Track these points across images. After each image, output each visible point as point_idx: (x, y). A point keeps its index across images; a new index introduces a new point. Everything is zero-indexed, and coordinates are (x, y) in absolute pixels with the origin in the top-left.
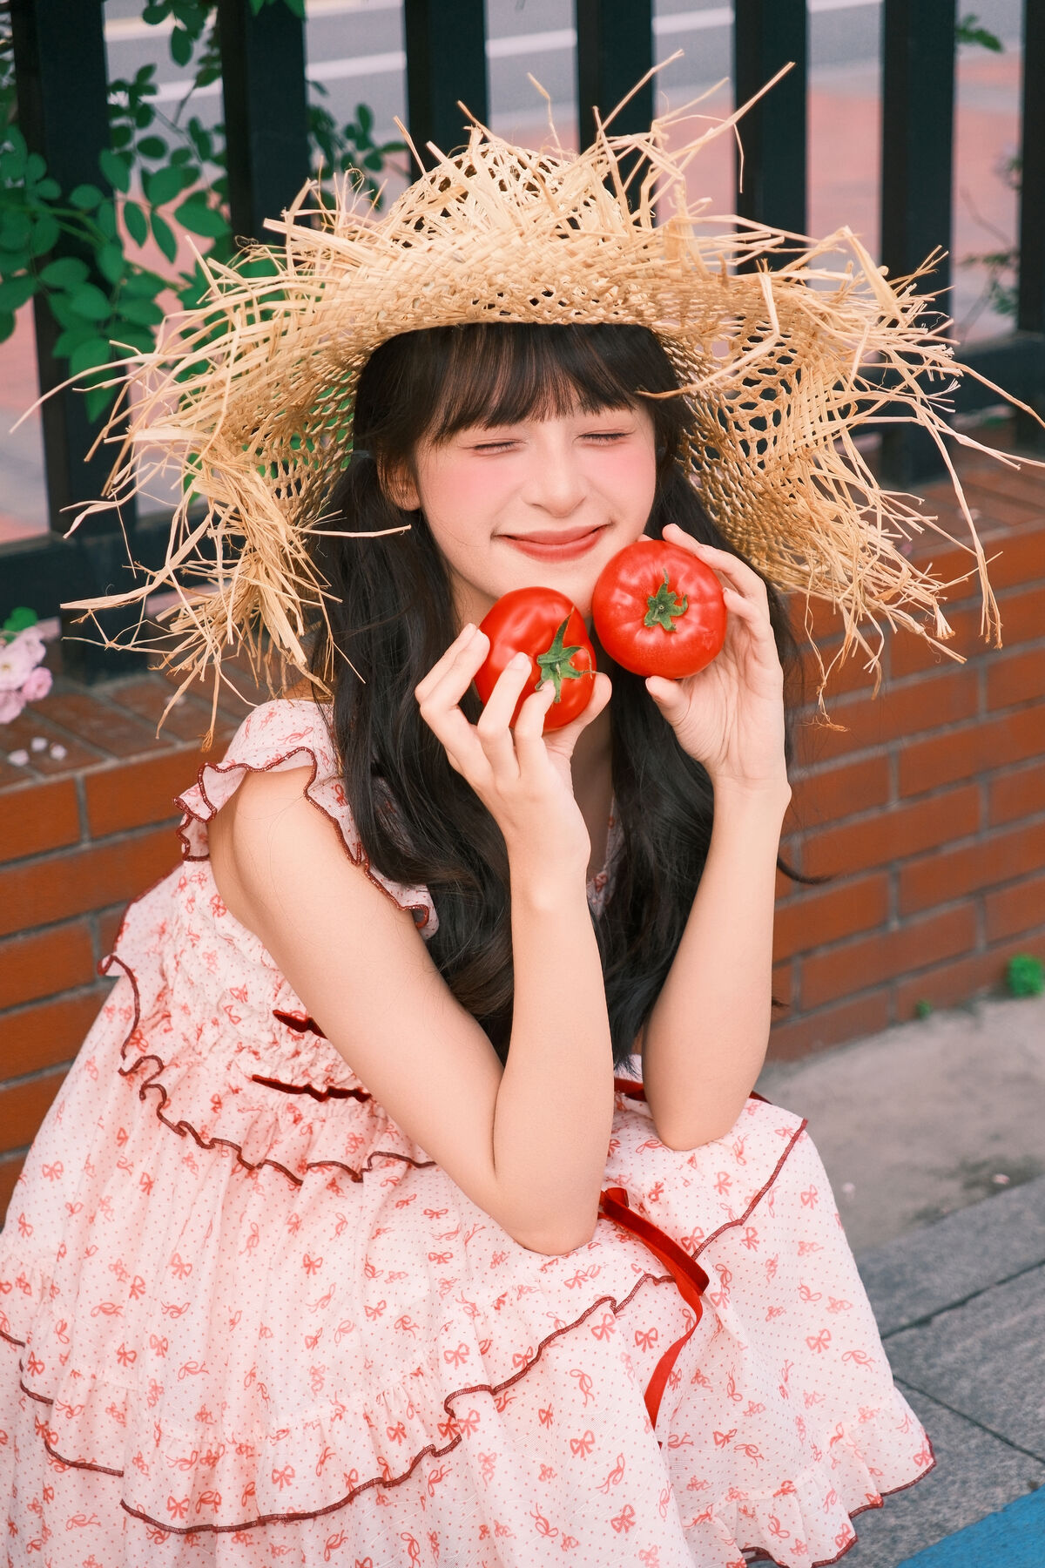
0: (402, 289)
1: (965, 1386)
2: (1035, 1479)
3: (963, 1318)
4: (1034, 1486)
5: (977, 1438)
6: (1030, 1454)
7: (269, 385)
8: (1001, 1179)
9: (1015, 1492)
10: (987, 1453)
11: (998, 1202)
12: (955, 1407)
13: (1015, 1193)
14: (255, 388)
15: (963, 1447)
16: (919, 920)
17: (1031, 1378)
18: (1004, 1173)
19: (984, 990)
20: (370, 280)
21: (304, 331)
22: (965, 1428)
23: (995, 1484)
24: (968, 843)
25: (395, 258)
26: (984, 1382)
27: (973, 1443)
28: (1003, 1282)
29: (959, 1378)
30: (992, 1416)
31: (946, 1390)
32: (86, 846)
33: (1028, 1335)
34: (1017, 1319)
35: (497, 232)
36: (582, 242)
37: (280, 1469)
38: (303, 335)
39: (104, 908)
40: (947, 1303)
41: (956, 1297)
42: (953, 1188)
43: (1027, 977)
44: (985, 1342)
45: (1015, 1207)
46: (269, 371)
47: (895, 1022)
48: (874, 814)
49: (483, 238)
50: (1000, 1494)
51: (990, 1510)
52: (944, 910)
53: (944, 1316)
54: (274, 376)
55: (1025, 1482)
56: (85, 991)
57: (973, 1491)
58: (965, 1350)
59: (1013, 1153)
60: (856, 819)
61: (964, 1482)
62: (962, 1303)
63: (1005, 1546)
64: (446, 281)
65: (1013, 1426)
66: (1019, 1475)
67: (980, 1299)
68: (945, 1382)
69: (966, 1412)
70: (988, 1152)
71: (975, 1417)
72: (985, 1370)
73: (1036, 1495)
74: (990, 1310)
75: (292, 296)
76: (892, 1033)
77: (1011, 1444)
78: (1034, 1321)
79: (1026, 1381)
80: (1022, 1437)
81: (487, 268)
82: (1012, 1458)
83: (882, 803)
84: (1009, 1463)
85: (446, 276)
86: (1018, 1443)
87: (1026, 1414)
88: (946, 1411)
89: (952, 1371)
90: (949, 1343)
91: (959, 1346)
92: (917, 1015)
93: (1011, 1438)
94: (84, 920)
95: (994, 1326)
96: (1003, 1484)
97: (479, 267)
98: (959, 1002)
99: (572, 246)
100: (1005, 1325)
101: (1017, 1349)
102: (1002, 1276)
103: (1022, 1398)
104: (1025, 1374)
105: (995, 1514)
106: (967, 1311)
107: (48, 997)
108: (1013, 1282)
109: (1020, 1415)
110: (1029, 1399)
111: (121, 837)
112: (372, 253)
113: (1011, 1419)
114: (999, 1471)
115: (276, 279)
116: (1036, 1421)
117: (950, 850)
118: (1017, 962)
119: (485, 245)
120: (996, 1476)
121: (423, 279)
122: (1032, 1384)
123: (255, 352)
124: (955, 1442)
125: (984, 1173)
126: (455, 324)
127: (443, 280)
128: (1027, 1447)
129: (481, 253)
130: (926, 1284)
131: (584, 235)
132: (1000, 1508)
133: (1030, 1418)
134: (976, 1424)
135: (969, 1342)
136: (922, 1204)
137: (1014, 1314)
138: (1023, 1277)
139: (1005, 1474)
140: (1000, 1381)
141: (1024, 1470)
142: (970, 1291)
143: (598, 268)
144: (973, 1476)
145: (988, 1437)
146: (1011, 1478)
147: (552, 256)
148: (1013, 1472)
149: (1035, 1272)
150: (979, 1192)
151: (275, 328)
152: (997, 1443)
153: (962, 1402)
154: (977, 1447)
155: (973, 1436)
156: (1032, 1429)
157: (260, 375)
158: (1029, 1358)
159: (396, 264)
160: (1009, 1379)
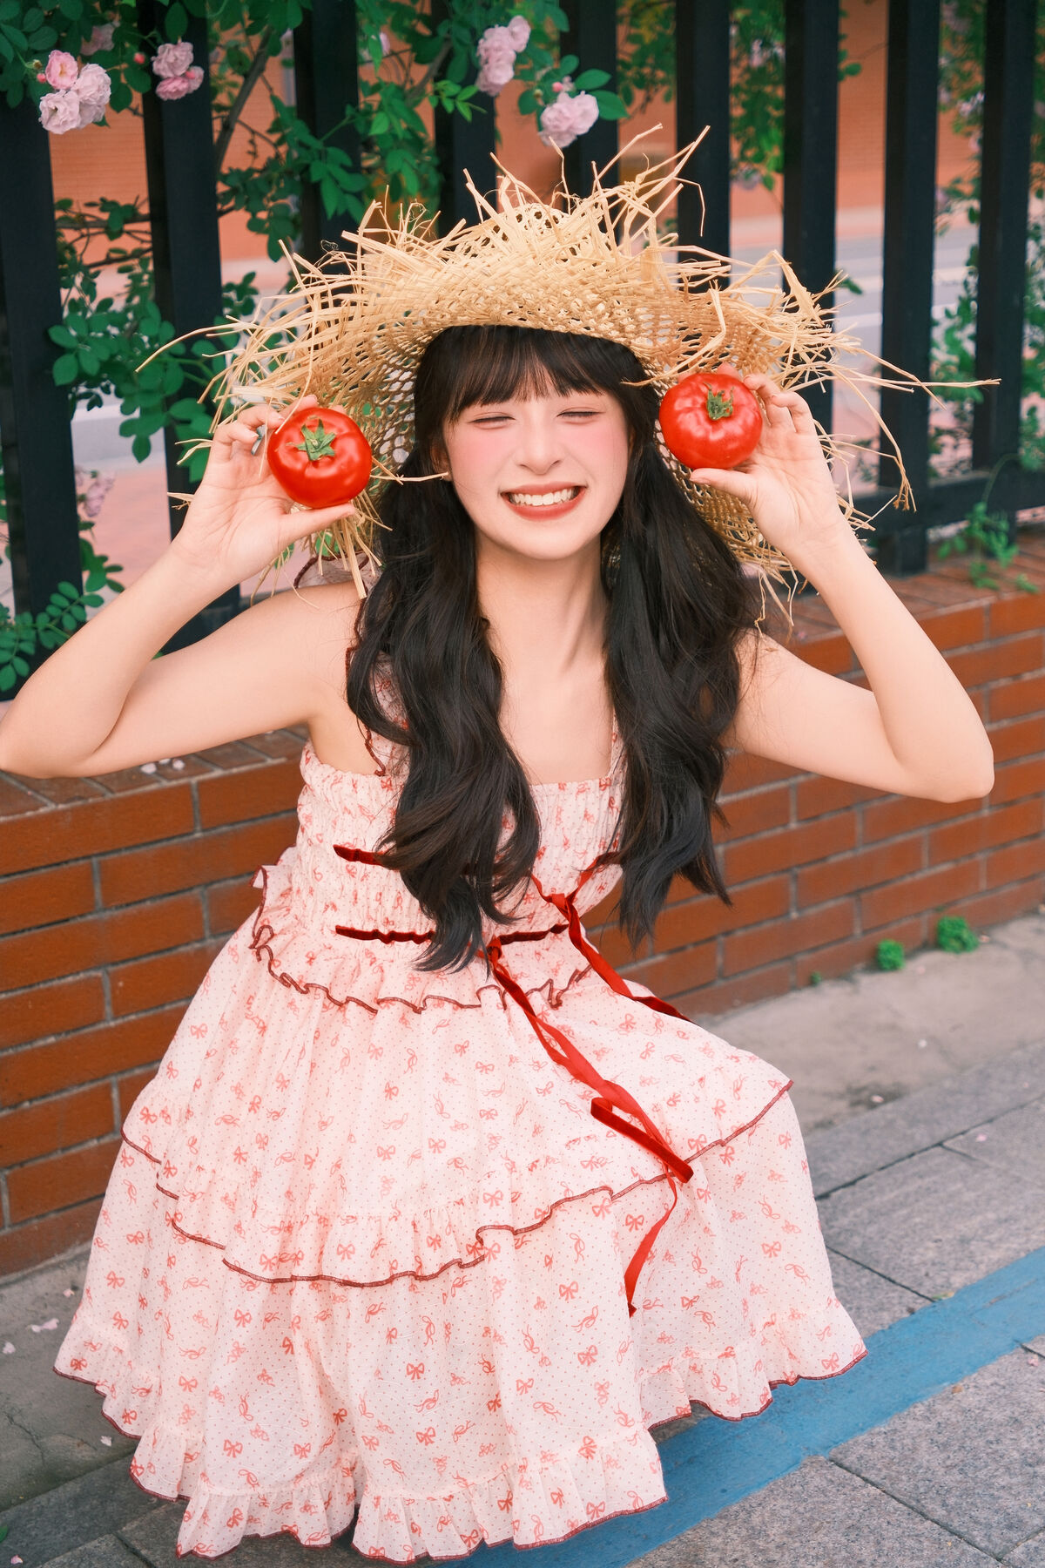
0: (442, 293)
1: (857, 1241)
2: (912, 1306)
3: (853, 1194)
4: (911, 1311)
5: (866, 1278)
6: (908, 1288)
7: (340, 359)
8: (877, 1099)
9: (897, 1315)
10: (875, 1288)
11: (877, 1113)
12: (850, 1256)
13: (889, 1106)
14: (328, 361)
15: (857, 1284)
16: (812, 911)
17: (907, 1235)
18: (880, 1095)
19: (860, 966)
20: (419, 285)
21: (366, 319)
22: (858, 1271)
23: (882, 1309)
24: (848, 855)
25: (439, 270)
26: (871, 1238)
27: (864, 1281)
28: (883, 1168)
29: (852, 1236)
30: (878, 1262)
31: (841, 1244)
32: (198, 835)
33: (902, 1205)
34: (892, 1195)
35: (517, 255)
36: (579, 266)
37: (345, 1246)
38: (366, 321)
39: (212, 883)
40: (840, 1184)
41: (848, 1179)
42: (842, 1106)
43: (891, 956)
44: (870, 1211)
45: (889, 1116)
46: (340, 346)
47: (795, 988)
48: (779, 831)
49: (506, 259)
50: (886, 1317)
51: (880, 1328)
52: (831, 904)
53: (839, 1192)
54: (343, 352)
55: (904, 1309)
56: (197, 945)
57: (865, 1315)
58: (856, 1216)
59: (885, 1079)
60: (766, 834)
61: (858, 1308)
62: (853, 1183)
63: (891, 1353)
64: (476, 289)
65: (894, 1269)
66: (900, 1303)
67: (866, 1180)
68: (842, 1238)
69: (858, 1259)
70: (866, 1080)
71: (865, 1263)
72: (872, 1230)
73: (914, 1317)
74: (874, 1188)
75: (359, 290)
76: (793, 995)
77: (893, 1282)
78: (907, 1195)
79: (902, 1237)
80: (902, 1276)
81: (507, 281)
82: (894, 1291)
83: (785, 824)
84: (891, 1295)
85: (476, 286)
86: (898, 1281)
87: (904, 1261)
88: (844, 1259)
89: (847, 1230)
90: (845, 1212)
91: (852, 1213)
92: (811, 982)
93: (893, 1277)
94: (196, 891)
95: (877, 1199)
96: (888, 1310)
97: (501, 280)
98: (841, 973)
99: (571, 268)
100: (886, 1198)
101: (895, 1216)
102: (882, 1164)
103: (900, 1250)
104: (902, 1233)
105: (883, 1331)
106: (856, 1188)
107: (169, 949)
108: (890, 1168)
109: (899, 1261)
110: (904, 1250)
111: (225, 829)
112: (422, 265)
113: (892, 1264)
114: (885, 1301)
115: (347, 277)
116: (910, 1265)
117: (834, 860)
118: (885, 945)
119: (507, 264)
120: (883, 1304)
121: (460, 286)
122: (907, 1240)
123: (328, 330)
124: (851, 1280)
125: (865, 1095)
126: (482, 324)
127: (473, 289)
128: (904, 1283)
129: (503, 270)
130: (825, 1170)
131: (581, 260)
132: (887, 1327)
133: (907, 1263)
134: (866, 1267)
135: (859, 1210)
136: (819, 1117)
137: (891, 1191)
138: (897, 1165)
139: (889, 1302)
140: (883, 1238)
141: (904, 1300)
142: (859, 1174)
143: (590, 285)
144: (865, 1304)
145: (876, 1276)
146: (894, 1305)
147: (556, 274)
148: (895, 1301)
149: (907, 1161)
150: (860, 1108)
151: (343, 313)
152: (883, 1280)
153: (855, 1252)
154: (868, 1283)
155: (865, 1276)
156: (909, 1271)
157: (331, 350)
158: (904, 1221)
159: (439, 274)
160: (890, 1236)
